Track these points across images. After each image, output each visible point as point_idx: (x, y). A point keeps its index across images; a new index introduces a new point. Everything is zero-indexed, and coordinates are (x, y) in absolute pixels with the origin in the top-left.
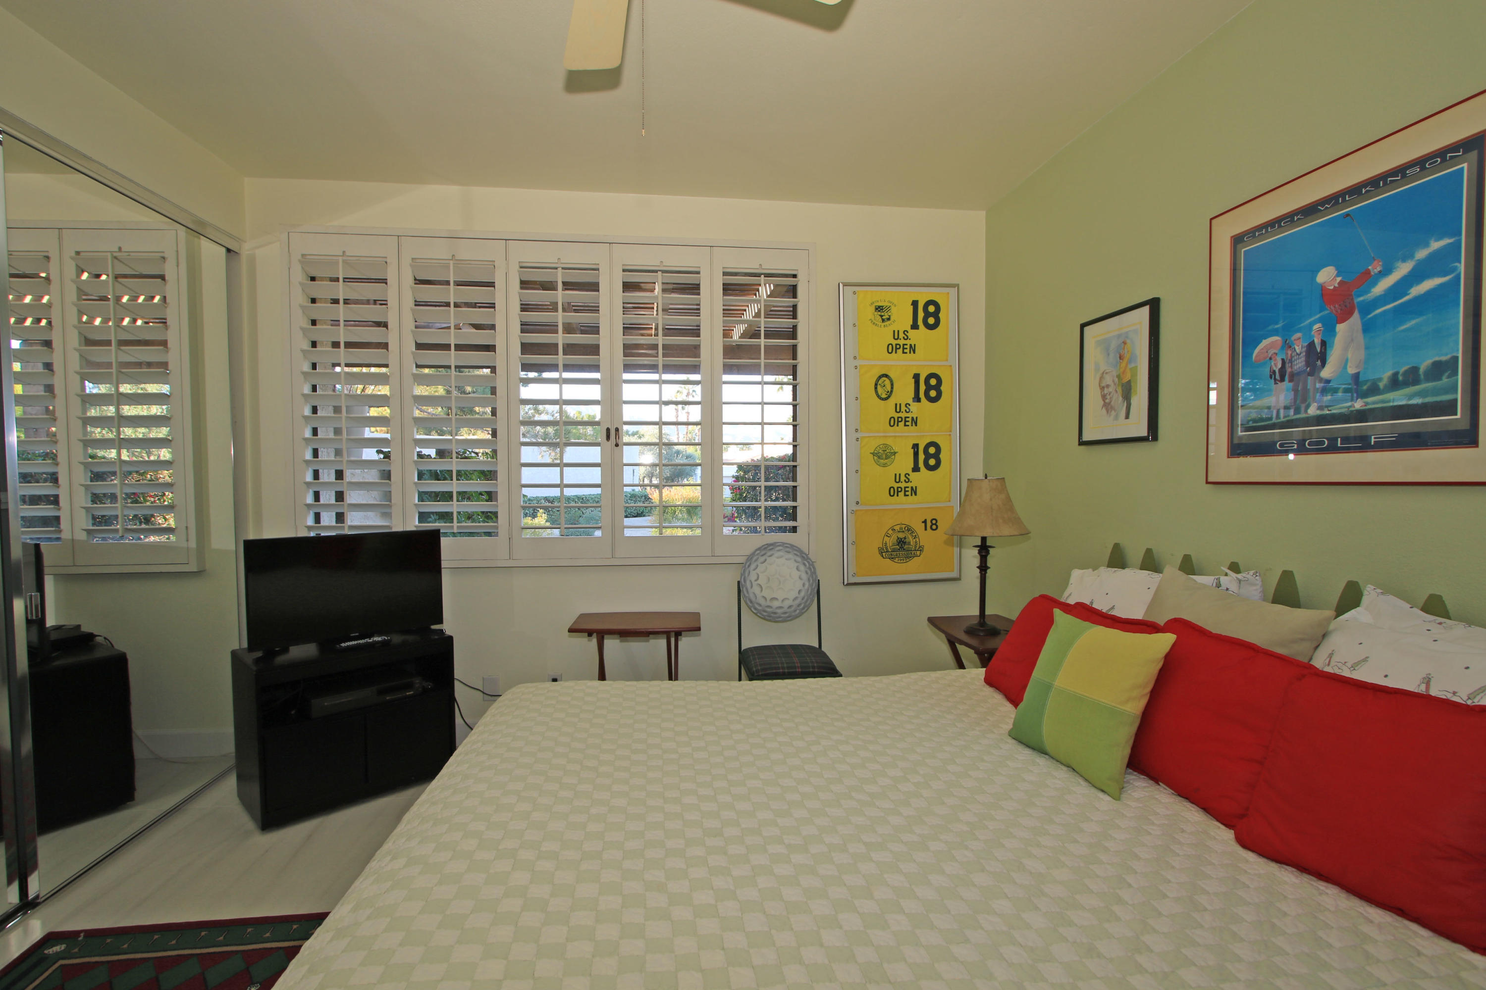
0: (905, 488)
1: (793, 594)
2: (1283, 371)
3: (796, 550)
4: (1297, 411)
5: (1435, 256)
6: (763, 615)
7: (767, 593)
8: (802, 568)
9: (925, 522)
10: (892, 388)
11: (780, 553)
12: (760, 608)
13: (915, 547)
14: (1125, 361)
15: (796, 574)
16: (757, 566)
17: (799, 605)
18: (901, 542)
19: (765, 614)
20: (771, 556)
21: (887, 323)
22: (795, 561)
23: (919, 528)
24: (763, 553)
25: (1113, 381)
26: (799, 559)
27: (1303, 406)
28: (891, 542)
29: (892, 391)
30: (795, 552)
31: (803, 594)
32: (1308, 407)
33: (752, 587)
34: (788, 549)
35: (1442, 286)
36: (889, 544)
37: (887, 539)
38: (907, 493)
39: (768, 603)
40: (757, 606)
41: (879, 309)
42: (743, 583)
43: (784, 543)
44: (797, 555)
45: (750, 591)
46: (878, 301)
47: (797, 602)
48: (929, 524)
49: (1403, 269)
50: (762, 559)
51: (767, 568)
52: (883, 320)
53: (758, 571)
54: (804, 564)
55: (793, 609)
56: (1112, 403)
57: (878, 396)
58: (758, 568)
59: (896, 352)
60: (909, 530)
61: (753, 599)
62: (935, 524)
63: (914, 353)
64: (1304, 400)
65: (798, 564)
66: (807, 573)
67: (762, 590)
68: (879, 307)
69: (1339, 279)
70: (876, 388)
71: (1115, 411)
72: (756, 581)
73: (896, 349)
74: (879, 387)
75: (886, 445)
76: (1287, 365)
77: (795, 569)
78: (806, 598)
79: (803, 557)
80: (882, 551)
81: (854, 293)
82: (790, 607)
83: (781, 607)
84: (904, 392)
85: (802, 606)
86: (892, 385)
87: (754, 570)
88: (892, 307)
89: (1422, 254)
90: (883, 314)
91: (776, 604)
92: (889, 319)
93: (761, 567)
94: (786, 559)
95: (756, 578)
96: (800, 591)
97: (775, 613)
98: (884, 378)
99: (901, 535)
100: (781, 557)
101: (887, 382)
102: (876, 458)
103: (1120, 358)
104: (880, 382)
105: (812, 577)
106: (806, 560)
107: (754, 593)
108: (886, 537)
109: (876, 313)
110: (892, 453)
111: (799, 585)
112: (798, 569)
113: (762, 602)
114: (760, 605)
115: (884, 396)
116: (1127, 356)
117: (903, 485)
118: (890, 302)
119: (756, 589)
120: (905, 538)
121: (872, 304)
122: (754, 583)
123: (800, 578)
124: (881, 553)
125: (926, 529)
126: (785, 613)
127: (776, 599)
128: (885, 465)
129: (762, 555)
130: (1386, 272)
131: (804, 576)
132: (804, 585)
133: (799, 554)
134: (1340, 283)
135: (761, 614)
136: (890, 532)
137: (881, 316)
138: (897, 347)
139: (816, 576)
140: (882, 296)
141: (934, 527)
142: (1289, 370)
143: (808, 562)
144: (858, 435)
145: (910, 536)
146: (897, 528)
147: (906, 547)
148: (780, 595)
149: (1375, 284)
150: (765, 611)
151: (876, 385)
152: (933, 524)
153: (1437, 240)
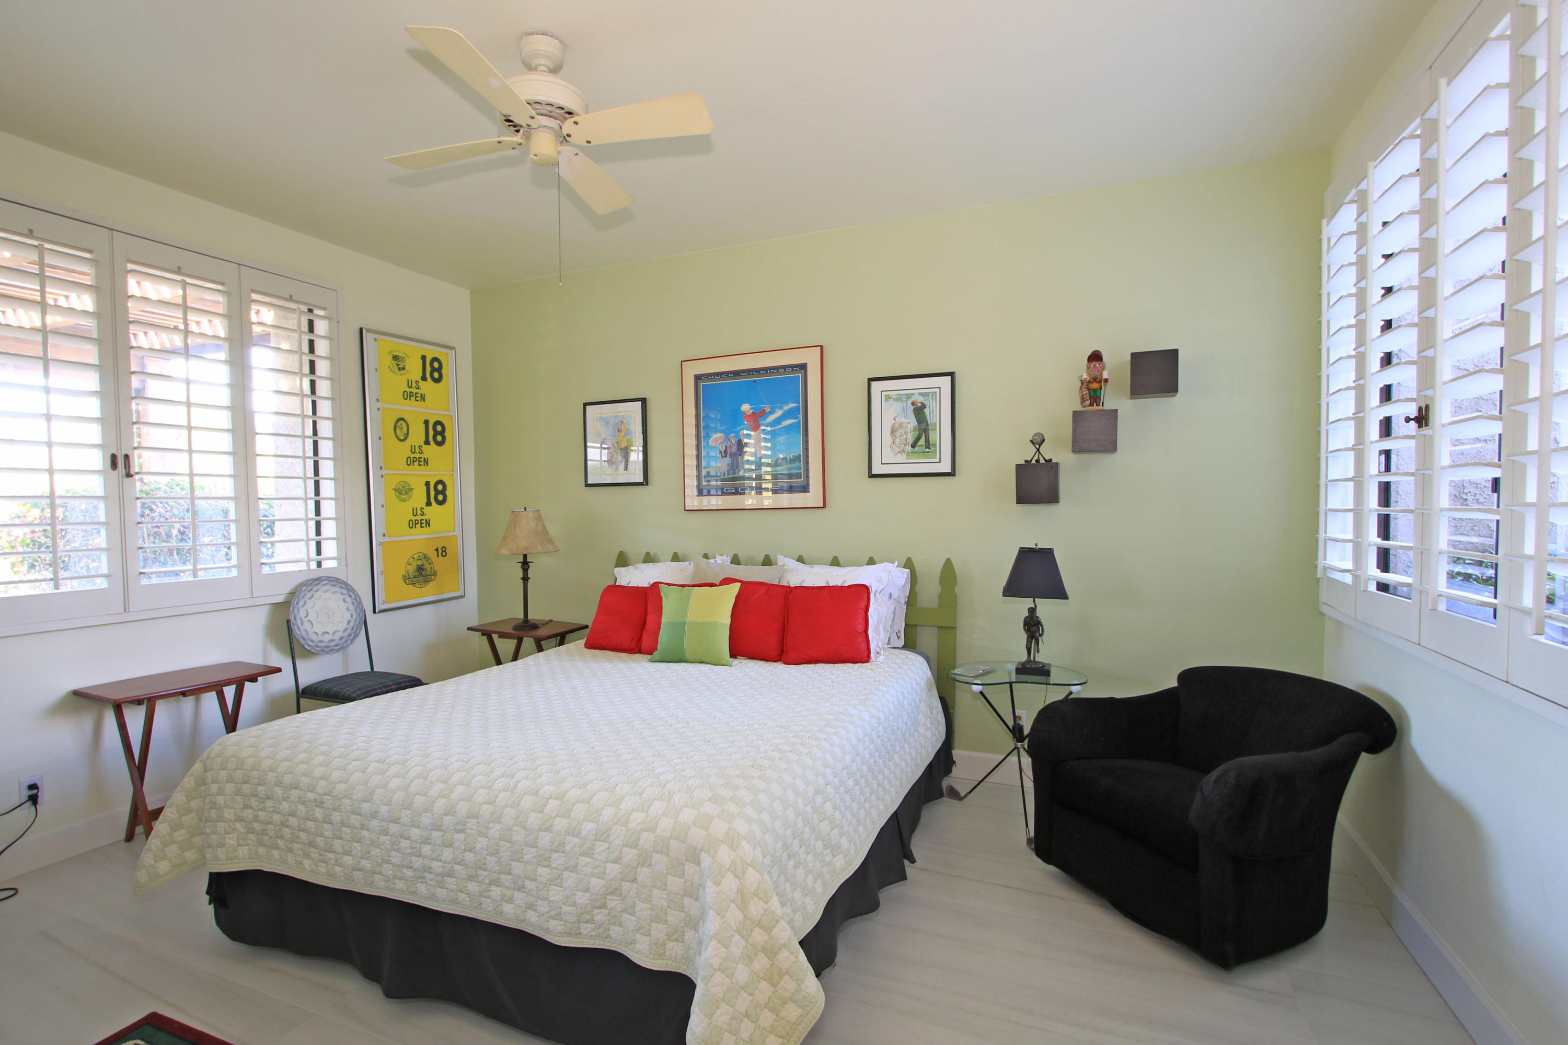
0: (421, 520)
1: (344, 625)
2: (726, 452)
3: (341, 583)
4: (734, 473)
5: (791, 410)
6: (316, 651)
7: (319, 629)
8: (348, 599)
9: (437, 550)
10: (408, 431)
11: (326, 588)
12: (313, 644)
13: (431, 572)
14: (623, 434)
15: (343, 606)
16: (305, 602)
17: (350, 635)
18: (420, 569)
19: (318, 649)
20: (317, 591)
21: (403, 372)
22: (342, 593)
23: (432, 555)
24: (310, 588)
25: (613, 445)
26: (345, 591)
27: (737, 471)
28: (412, 569)
29: (408, 434)
30: (341, 585)
31: (352, 624)
32: (739, 471)
33: (303, 624)
34: (332, 583)
35: (794, 423)
36: (411, 572)
37: (409, 567)
38: (423, 525)
39: (320, 638)
40: (310, 643)
41: (396, 358)
42: (294, 621)
43: (329, 577)
44: (342, 587)
45: (302, 628)
46: (394, 351)
47: (347, 633)
48: (440, 551)
49: (779, 413)
50: (309, 595)
51: (314, 604)
52: (399, 369)
53: (306, 607)
54: (350, 596)
55: (344, 640)
56: (613, 460)
57: (397, 437)
58: (307, 604)
59: (410, 399)
60: (425, 557)
61: (305, 636)
62: (445, 551)
63: (424, 401)
64: (737, 468)
65: (344, 596)
66: (353, 604)
67: (312, 627)
68: (396, 356)
69: (752, 411)
70: (395, 430)
71: (616, 465)
72: (306, 617)
73: (411, 396)
74: (397, 429)
75: (406, 483)
76: (728, 449)
77: (342, 600)
78: (355, 627)
79: (348, 589)
80: (407, 579)
81: (375, 340)
82: (341, 638)
83: (333, 640)
84: (417, 435)
85: (353, 635)
86: (408, 428)
87: (303, 606)
88: (406, 358)
89: (786, 408)
90: (399, 363)
91: (327, 638)
92: (404, 369)
93: (310, 603)
94: (333, 593)
95: (305, 615)
96: (349, 622)
97: (328, 647)
98: (402, 422)
99: (420, 563)
100: (328, 591)
101: (404, 425)
102: (397, 494)
103: (619, 431)
104: (398, 425)
105: (359, 607)
106: (351, 591)
107: (306, 630)
108: (408, 565)
109: (393, 362)
110: (409, 489)
111: (347, 616)
112: (344, 601)
113: (314, 637)
114: (312, 641)
115: (402, 438)
116: (624, 431)
117: (419, 518)
118: (405, 354)
119: (307, 626)
120: (423, 565)
121: (390, 352)
122: (305, 620)
123: (348, 609)
124: (405, 580)
125: (438, 556)
126: (337, 645)
127: (327, 633)
128: (404, 500)
129: (309, 591)
130: (772, 412)
131: (351, 607)
132: (352, 616)
133: (344, 586)
134: (752, 413)
135: (314, 650)
136: (411, 560)
137: (398, 365)
138: (411, 395)
139: (363, 606)
140: (401, 347)
141: (444, 554)
142: (729, 452)
143: (354, 594)
144: (384, 472)
145: (426, 563)
146: (416, 556)
147: (424, 573)
148: (331, 628)
149: (767, 417)
150: (318, 647)
151: (395, 427)
152: (443, 551)
153: (792, 403)
